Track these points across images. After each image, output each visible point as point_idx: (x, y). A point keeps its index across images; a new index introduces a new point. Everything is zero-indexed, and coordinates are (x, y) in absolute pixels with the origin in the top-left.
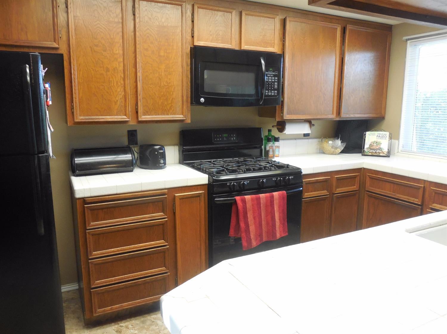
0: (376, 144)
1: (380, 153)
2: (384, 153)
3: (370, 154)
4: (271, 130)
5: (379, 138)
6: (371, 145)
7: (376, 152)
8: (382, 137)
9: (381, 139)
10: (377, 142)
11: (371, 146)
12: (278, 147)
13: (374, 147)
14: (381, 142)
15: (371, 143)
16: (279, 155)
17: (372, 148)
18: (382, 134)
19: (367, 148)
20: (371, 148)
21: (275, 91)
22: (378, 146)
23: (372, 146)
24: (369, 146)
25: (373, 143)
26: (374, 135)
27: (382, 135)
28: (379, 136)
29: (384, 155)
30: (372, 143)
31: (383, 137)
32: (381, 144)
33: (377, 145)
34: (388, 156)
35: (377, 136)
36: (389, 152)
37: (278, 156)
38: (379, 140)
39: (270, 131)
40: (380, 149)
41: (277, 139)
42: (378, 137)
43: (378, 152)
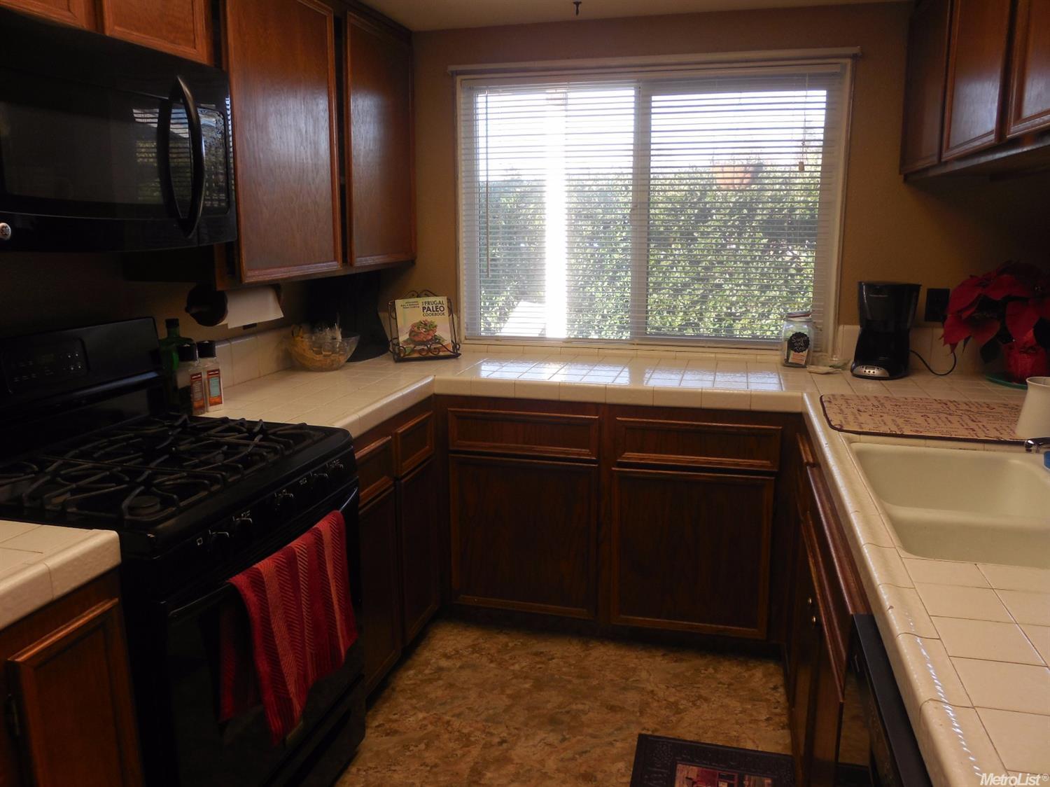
0: (424, 330)
1: (439, 350)
2: (449, 350)
3: (416, 355)
4: (177, 320)
5: (429, 312)
6: (413, 334)
7: (429, 350)
8: (435, 309)
9: (433, 314)
10: (426, 325)
11: (414, 336)
12: (216, 373)
13: (422, 337)
14: (436, 323)
15: (413, 326)
16: (220, 396)
17: (417, 339)
18: (434, 302)
19: (405, 341)
20: (415, 341)
21: (221, 195)
22: (431, 332)
23: (417, 334)
24: (410, 335)
25: (418, 328)
26: (415, 306)
27: (434, 306)
28: (429, 309)
29: (448, 353)
30: (416, 328)
31: (437, 310)
32: (436, 326)
33: (428, 331)
34: (455, 355)
35: (424, 308)
36: (456, 345)
37: (217, 400)
38: (430, 319)
39: (172, 324)
40: (436, 340)
41: (207, 350)
42: (425, 311)
43: (435, 348)
